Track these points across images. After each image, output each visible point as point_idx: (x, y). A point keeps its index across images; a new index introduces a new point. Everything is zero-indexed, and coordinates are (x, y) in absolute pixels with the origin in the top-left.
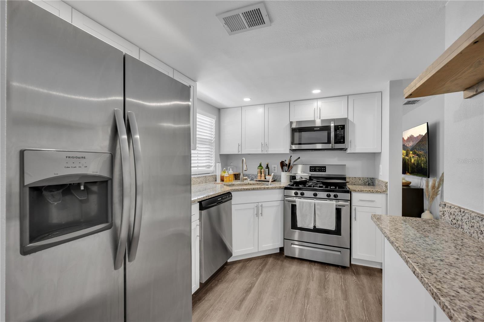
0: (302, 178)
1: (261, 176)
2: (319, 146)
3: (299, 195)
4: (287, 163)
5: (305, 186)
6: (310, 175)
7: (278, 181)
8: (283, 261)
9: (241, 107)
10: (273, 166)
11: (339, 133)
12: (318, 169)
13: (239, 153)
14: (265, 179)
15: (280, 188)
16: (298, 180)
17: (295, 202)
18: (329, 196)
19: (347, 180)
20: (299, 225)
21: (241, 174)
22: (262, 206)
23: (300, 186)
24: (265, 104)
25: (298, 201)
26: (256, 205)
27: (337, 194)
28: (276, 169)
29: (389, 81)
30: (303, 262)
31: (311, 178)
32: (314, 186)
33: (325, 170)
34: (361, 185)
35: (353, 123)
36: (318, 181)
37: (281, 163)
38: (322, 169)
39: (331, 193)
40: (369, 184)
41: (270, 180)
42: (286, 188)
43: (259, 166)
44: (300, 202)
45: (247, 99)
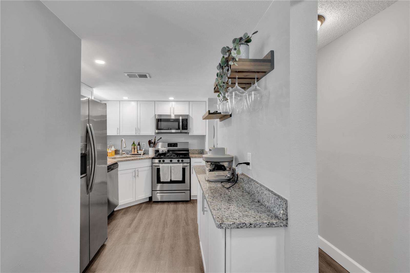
0: (163, 151)
1: (134, 151)
2: (173, 131)
3: (162, 162)
4: (153, 141)
5: (165, 156)
6: (168, 149)
7: (147, 154)
8: (152, 204)
9: (120, 101)
10: (143, 144)
11: (184, 124)
12: (173, 145)
13: (118, 135)
14: (138, 153)
15: (149, 158)
16: (161, 153)
17: (159, 166)
18: (178, 161)
19: (190, 151)
20: (162, 180)
21: (121, 150)
22: (138, 171)
23: (162, 156)
24: (137, 101)
25: (161, 166)
26: (134, 170)
27: (183, 159)
28: (145, 145)
29: (208, 98)
30: (164, 203)
31: (169, 151)
32: (170, 156)
33: (177, 145)
34: (197, 154)
35: (192, 118)
36: (172, 153)
37: (149, 141)
38: (175, 145)
39: (180, 159)
40: (201, 153)
41: (142, 154)
42: (153, 158)
43: (133, 144)
44: (162, 166)
45: (126, 98)
